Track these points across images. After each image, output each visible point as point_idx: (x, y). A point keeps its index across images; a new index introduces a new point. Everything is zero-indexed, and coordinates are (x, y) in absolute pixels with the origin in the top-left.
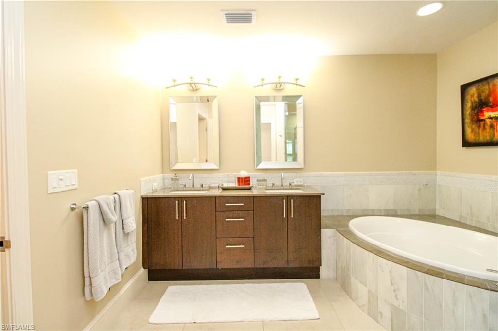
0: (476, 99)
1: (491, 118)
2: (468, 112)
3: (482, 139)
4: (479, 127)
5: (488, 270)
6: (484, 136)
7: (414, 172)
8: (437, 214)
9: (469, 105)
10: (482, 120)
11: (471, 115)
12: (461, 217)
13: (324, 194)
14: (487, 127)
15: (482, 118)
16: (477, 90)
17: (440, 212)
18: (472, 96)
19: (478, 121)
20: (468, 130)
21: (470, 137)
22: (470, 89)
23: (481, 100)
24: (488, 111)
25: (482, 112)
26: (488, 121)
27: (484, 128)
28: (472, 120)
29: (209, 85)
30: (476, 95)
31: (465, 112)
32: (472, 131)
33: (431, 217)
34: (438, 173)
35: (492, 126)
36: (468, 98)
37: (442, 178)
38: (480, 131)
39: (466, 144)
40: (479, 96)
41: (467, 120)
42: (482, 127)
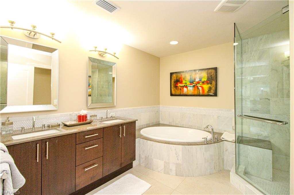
0: (176, 79)
1: (180, 86)
2: (173, 83)
3: (177, 93)
4: (176, 89)
5: (203, 138)
6: (178, 92)
7: (154, 106)
8: (160, 123)
9: (173, 81)
10: (177, 87)
11: (173, 84)
12: (170, 122)
13: (137, 120)
14: (179, 89)
15: (177, 86)
16: (176, 75)
17: (161, 122)
18: (174, 77)
19: (176, 87)
20: (173, 90)
21: (173, 92)
22: (173, 75)
23: (177, 79)
24: (179, 84)
25: (177, 84)
26: (179, 87)
27: (178, 90)
28: (174, 86)
29: (53, 39)
30: (175, 77)
31: (171, 83)
32: (174, 90)
33: (158, 125)
34: (161, 106)
35: (180, 89)
36: (173, 78)
37: (162, 108)
38: (177, 91)
39: (172, 95)
40: (176, 78)
41: (172, 86)
42: (177, 89)
